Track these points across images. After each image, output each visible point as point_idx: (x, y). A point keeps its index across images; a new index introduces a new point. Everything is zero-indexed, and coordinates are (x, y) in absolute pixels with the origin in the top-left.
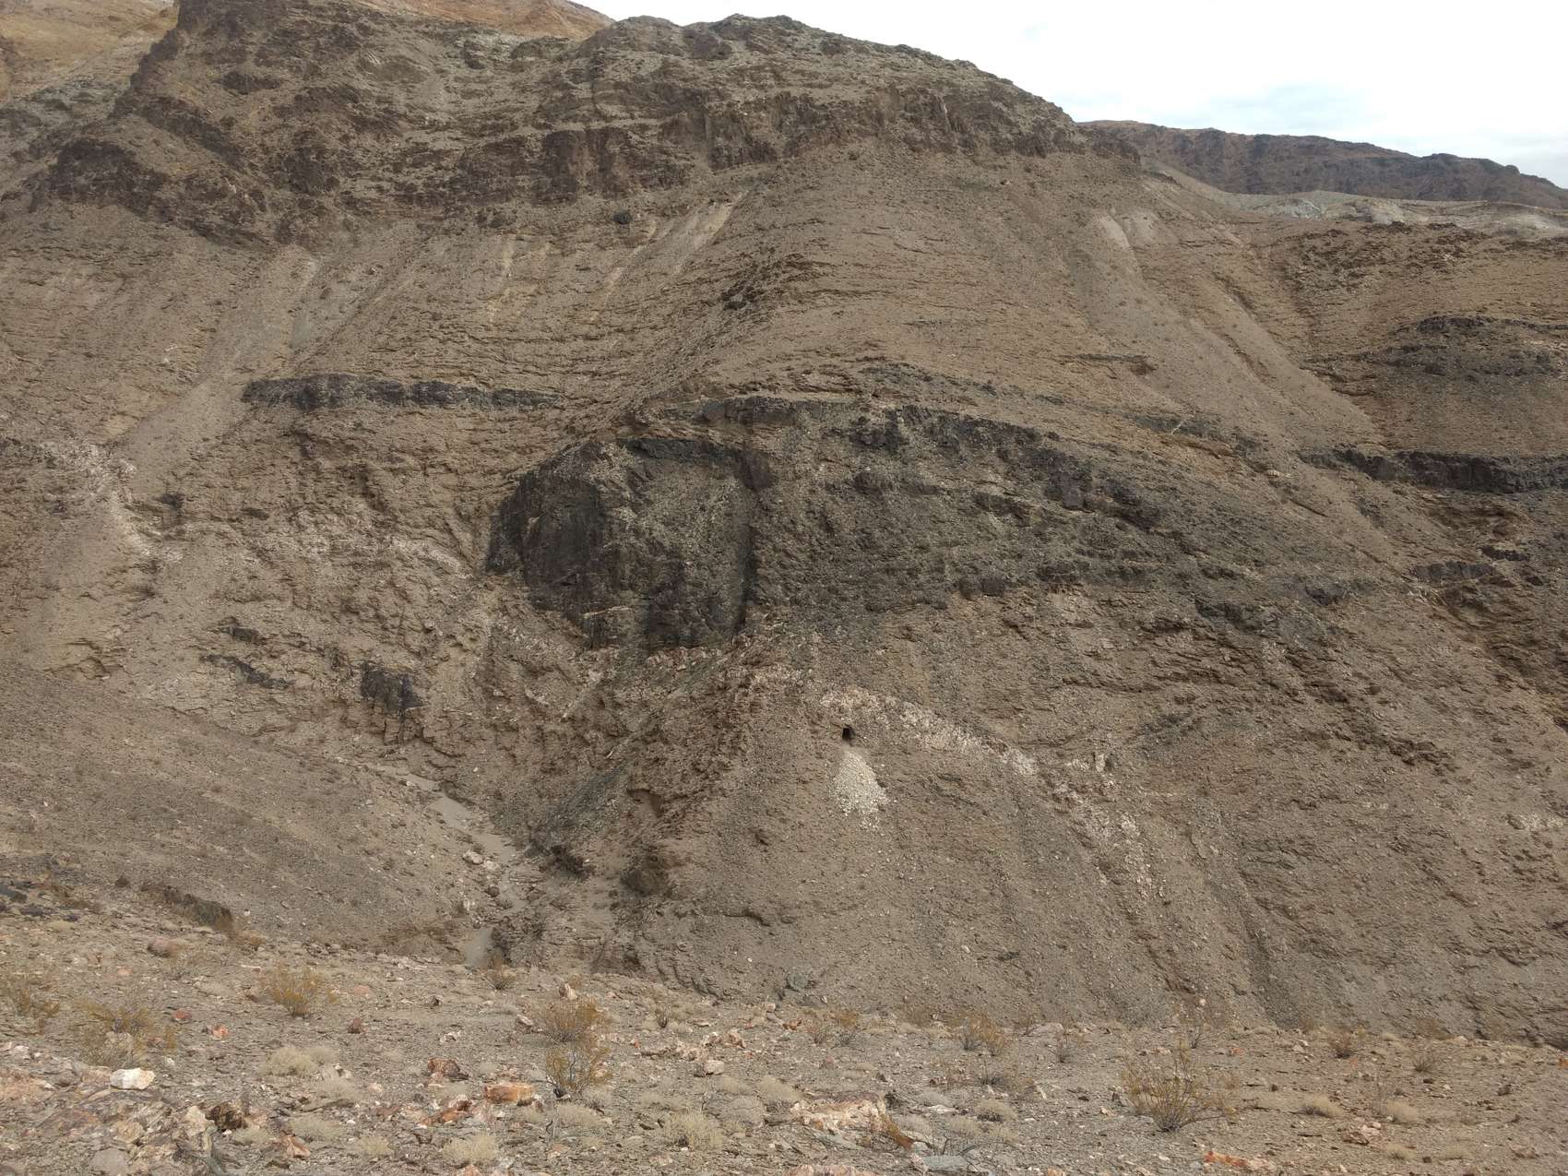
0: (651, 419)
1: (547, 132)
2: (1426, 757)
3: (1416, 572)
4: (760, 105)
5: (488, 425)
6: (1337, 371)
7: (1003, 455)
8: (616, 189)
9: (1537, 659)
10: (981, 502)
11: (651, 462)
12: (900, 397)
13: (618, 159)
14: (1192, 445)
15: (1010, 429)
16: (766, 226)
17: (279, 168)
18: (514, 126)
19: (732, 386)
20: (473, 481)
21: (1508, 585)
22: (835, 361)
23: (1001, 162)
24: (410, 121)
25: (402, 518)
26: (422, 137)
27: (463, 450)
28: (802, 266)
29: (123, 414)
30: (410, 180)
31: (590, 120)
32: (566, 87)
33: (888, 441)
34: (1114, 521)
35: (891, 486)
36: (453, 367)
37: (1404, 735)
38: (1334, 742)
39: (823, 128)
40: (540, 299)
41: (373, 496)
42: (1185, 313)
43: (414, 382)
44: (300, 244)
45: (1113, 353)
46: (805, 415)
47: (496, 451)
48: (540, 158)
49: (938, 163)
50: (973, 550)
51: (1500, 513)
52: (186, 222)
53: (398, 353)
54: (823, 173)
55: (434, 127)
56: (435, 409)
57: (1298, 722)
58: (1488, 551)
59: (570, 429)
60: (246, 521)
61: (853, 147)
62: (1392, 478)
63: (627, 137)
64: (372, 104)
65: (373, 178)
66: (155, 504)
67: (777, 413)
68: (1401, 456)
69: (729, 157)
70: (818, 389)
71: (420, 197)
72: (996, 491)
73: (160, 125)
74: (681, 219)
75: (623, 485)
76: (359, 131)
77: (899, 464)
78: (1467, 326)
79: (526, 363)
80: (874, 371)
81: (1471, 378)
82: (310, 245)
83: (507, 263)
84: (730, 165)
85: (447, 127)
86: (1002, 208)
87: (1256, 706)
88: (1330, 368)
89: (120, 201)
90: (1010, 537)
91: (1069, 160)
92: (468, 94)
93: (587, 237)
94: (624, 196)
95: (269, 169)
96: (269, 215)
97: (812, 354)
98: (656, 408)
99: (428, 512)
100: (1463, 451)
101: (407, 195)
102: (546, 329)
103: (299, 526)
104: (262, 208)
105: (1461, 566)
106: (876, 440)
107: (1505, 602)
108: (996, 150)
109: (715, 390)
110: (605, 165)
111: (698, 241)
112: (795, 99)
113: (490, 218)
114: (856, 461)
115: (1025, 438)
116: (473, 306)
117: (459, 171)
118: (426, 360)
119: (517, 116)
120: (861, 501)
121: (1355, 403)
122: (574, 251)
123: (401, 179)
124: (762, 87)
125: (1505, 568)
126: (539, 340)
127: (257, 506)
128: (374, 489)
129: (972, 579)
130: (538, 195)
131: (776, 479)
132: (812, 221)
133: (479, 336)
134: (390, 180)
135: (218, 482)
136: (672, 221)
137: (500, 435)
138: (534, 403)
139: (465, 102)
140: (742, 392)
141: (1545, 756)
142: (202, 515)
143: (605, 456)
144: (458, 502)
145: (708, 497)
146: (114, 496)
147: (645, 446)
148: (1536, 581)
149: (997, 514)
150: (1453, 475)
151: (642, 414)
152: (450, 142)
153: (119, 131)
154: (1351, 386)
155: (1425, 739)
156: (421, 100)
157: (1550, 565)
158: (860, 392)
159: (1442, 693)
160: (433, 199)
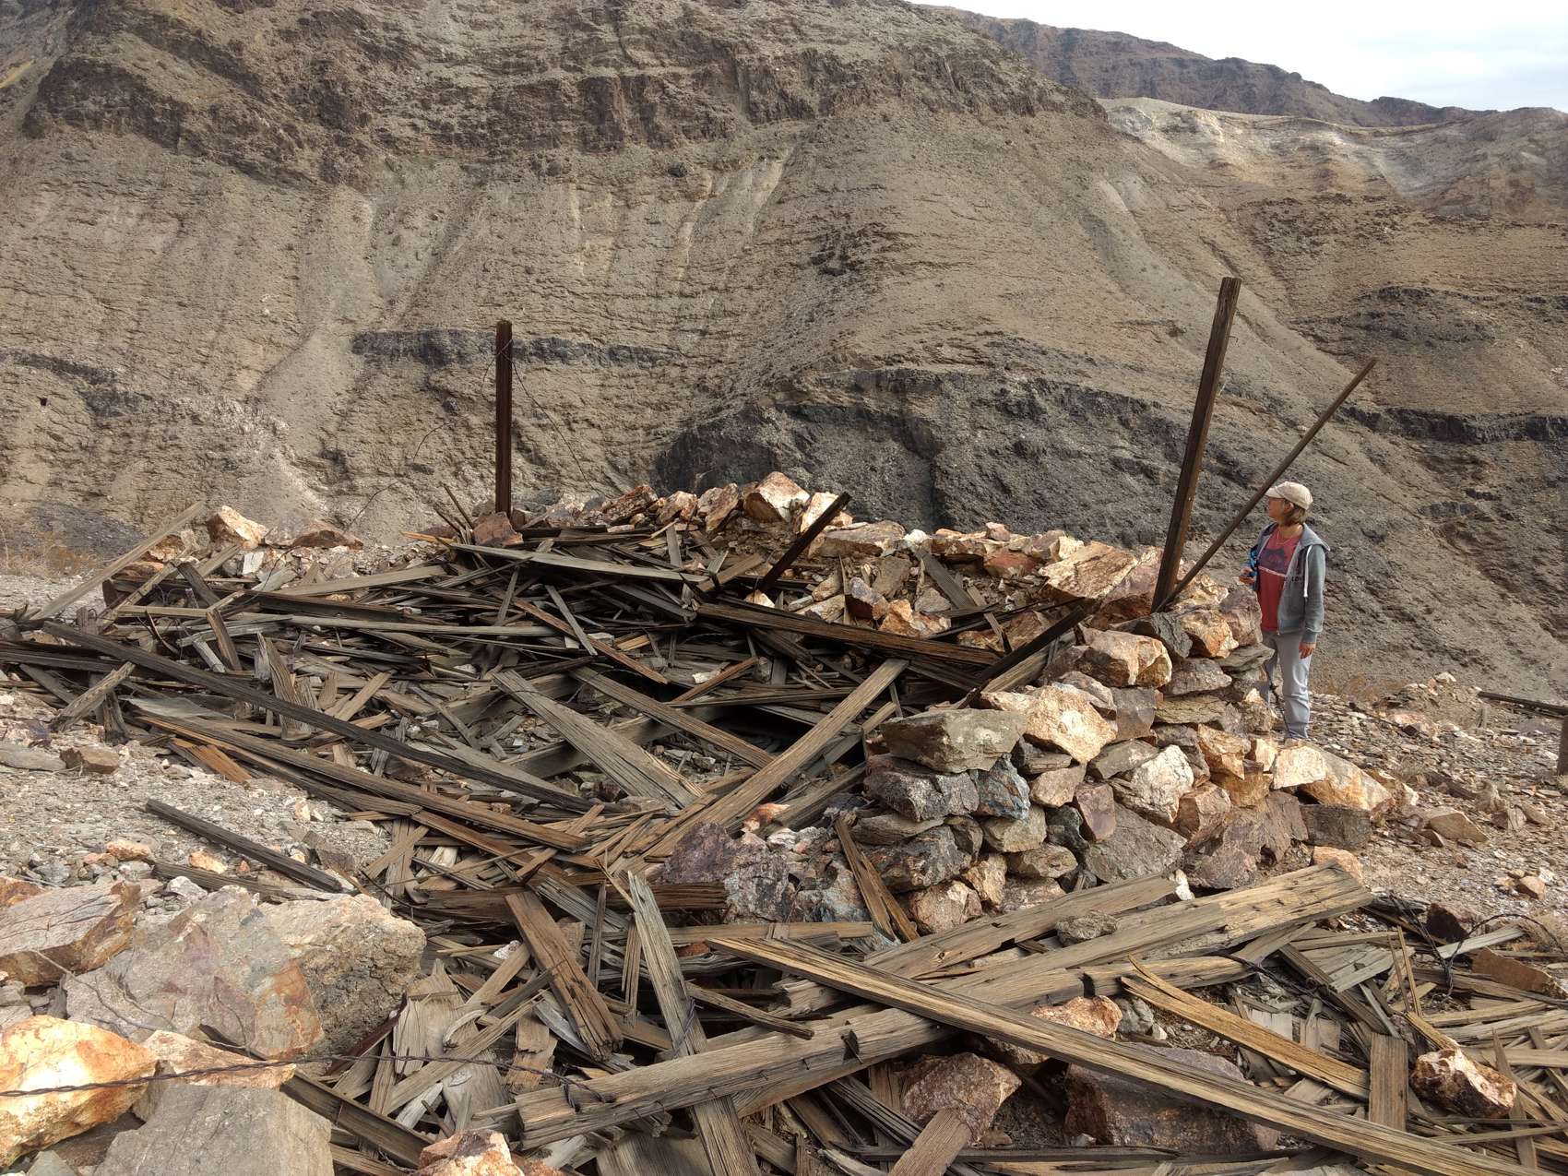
0: (811, 388)
1: (579, 76)
2: (1475, 660)
3: (1422, 511)
4: (788, 60)
5: (614, 381)
6: (1319, 332)
7: (1124, 423)
8: (661, 139)
9: (1518, 579)
10: (1116, 463)
11: (811, 426)
12: (1028, 370)
13: (660, 110)
14: (1236, 404)
15: (1125, 400)
16: (828, 188)
17: (305, 101)
18: (543, 70)
19: (878, 358)
20: (618, 436)
21: (1488, 519)
22: (958, 334)
23: (1000, 121)
24: (425, 53)
25: (564, 472)
26: (446, 72)
27: (598, 406)
28: (889, 236)
29: (247, 367)
30: (443, 118)
31: (621, 66)
32: (586, 28)
33: (1032, 413)
34: (1220, 479)
35: (1044, 451)
36: (564, 323)
37: (1458, 645)
38: (1411, 652)
39: (854, 88)
40: (621, 253)
41: (529, 451)
42: (1187, 276)
43: (532, 338)
44: (350, 185)
45: (1150, 318)
46: (948, 386)
47: (631, 407)
48: (579, 103)
49: (952, 122)
50: (1121, 506)
51: (1475, 461)
52: (224, 158)
53: (506, 308)
54: (864, 134)
55: (451, 60)
56: (557, 365)
57: (1384, 638)
58: (1471, 493)
59: (701, 386)
60: (413, 475)
61: (882, 108)
62: (1386, 430)
63: (663, 87)
64: (379, 31)
65: (404, 114)
66: (318, 460)
67: (927, 383)
68: (1389, 411)
69: (767, 112)
70: (953, 361)
71: (458, 137)
72: (1127, 455)
73: (157, 44)
74: (735, 174)
75: (792, 447)
76: (374, 61)
77: (1045, 432)
78: (1418, 296)
79: (632, 319)
80: (998, 345)
81: (1429, 344)
82: (360, 185)
83: (576, 214)
84: (769, 120)
85: (466, 61)
86: (1016, 170)
87: (1352, 627)
88: (1312, 329)
89: (138, 130)
90: (1147, 494)
91: (1055, 119)
92: (476, 25)
93: (647, 190)
94: (671, 146)
95: (294, 100)
96: (307, 152)
97: (936, 327)
98: (812, 377)
99: (587, 466)
100: (1439, 410)
101: (443, 134)
102: (638, 284)
103: (466, 480)
104: (300, 145)
105: (1453, 506)
106: (1021, 410)
107: (1488, 534)
108: (995, 110)
109: (862, 361)
110: (646, 113)
111: (760, 198)
112: (822, 56)
113: (545, 166)
114: (1010, 429)
115: (1137, 407)
116: (559, 259)
117: (494, 112)
118: (536, 315)
119: (542, 56)
120: (1023, 465)
121: (1341, 362)
122: (638, 204)
123: (434, 117)
124: (786, 41)
125: (1484, 506)
126: (635, 296)
127: (419, 461)
128: (530, 445)
129: (1129, 531)
130: (585, 143)
131: (943, 445)
132: (876, 187)
133: (579, 292)
134: (422, 117)
135: (371, 437)
136: (727, 176)
137: (628, 391)
138: (652, 360)
139: (477, 34)
140: (888, 364)
141: (1545, 654)
142: (367, 471)
143: (768, 421)
144: (609, 456)
145: (874, 458)
146: (277, 452)
147: (806, 411)
148: (1508, 517)
149: (1132, 475)
150: (1433, 428)
151: (799, 382)
152: (474, 79)
153: (116, 51)
154: (1333, 347)
155: (1472, 647)
156: (432, 30)
157: (1517, 503)
158: (990, 365)
159: (1467, 609)
160: (473, 141)
